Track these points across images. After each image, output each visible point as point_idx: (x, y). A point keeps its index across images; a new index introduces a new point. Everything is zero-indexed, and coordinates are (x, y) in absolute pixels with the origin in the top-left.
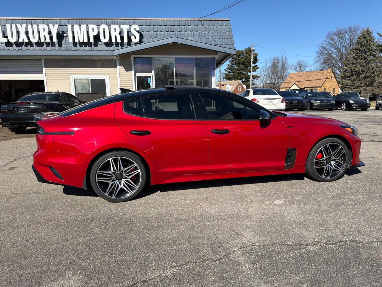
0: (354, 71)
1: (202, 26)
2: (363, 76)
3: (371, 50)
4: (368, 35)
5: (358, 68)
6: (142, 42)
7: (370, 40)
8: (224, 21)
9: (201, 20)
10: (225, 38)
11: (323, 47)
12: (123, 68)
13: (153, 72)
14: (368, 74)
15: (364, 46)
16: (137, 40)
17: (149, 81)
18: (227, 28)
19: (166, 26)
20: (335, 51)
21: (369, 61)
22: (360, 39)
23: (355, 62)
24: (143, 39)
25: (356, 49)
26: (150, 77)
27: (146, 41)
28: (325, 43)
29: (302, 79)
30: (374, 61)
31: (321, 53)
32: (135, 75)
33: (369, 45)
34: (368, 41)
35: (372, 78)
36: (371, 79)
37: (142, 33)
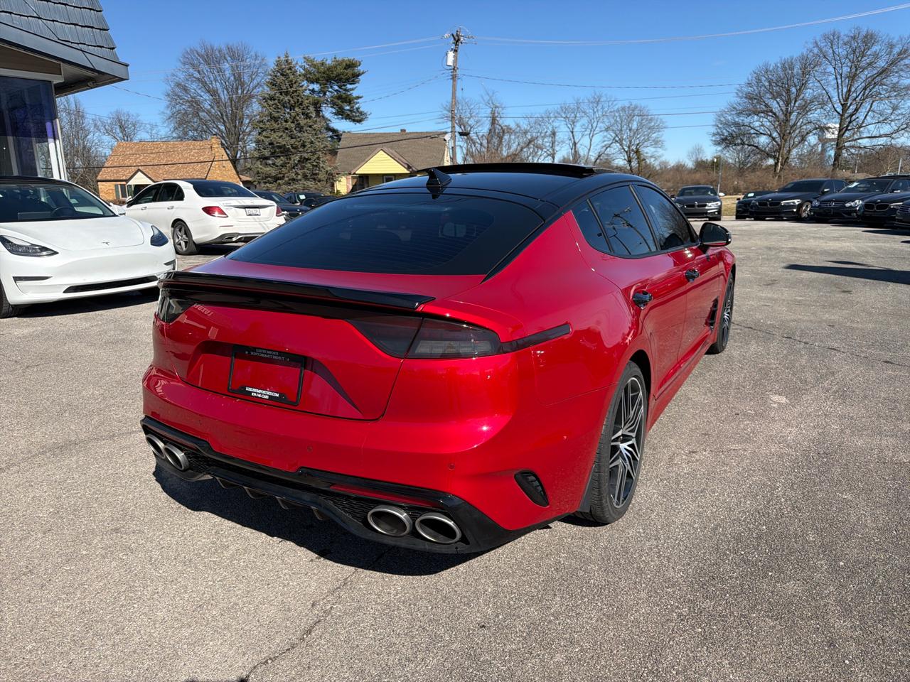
0: (280, 147)
2: (297, 158)
3: (301, 104)
4: (290, 71)
5: (286, 141)
7: (295, 83)
10: (82, 26)
11: (178, 85)
14: (305, 155)
15: (287, 93)
20: (206, 96)
21: (302, 127)
22: (276, 76)
23: (276, 126)
25: (272, 98)
28: (181, 76)
29: (154, 158)
30: (310, 126)
31: (174, 98)
33: (296, 91)
34: (292, 84)
35: (315, 164)
36: (313, 165)
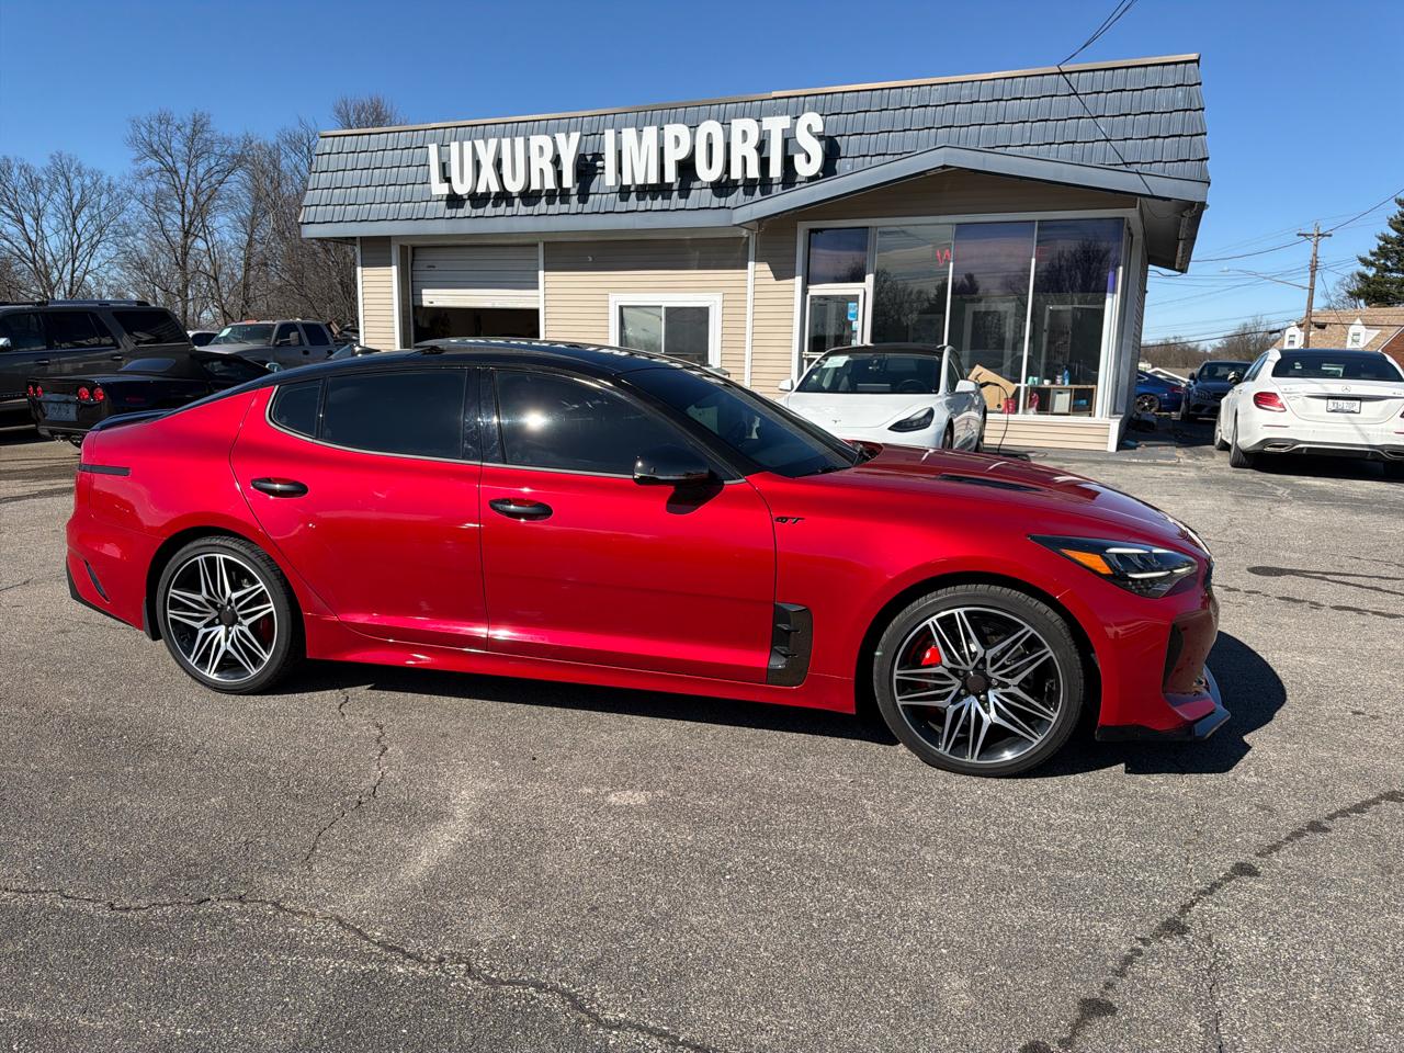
1: (1070, 95)
6: (834, 173)
8: (1172, 67)
9: (1070, 73)
10: (1165, 138)
12: (766, 267)
13: (870, 278)
16: (815, 167)
17: (851, 311)
18: (1180, 92)
19: (926, 106)
24: (838, 161)
26: (855, 298)
27: (848, 167)
32: (805, 291)
37: (838, 139)
